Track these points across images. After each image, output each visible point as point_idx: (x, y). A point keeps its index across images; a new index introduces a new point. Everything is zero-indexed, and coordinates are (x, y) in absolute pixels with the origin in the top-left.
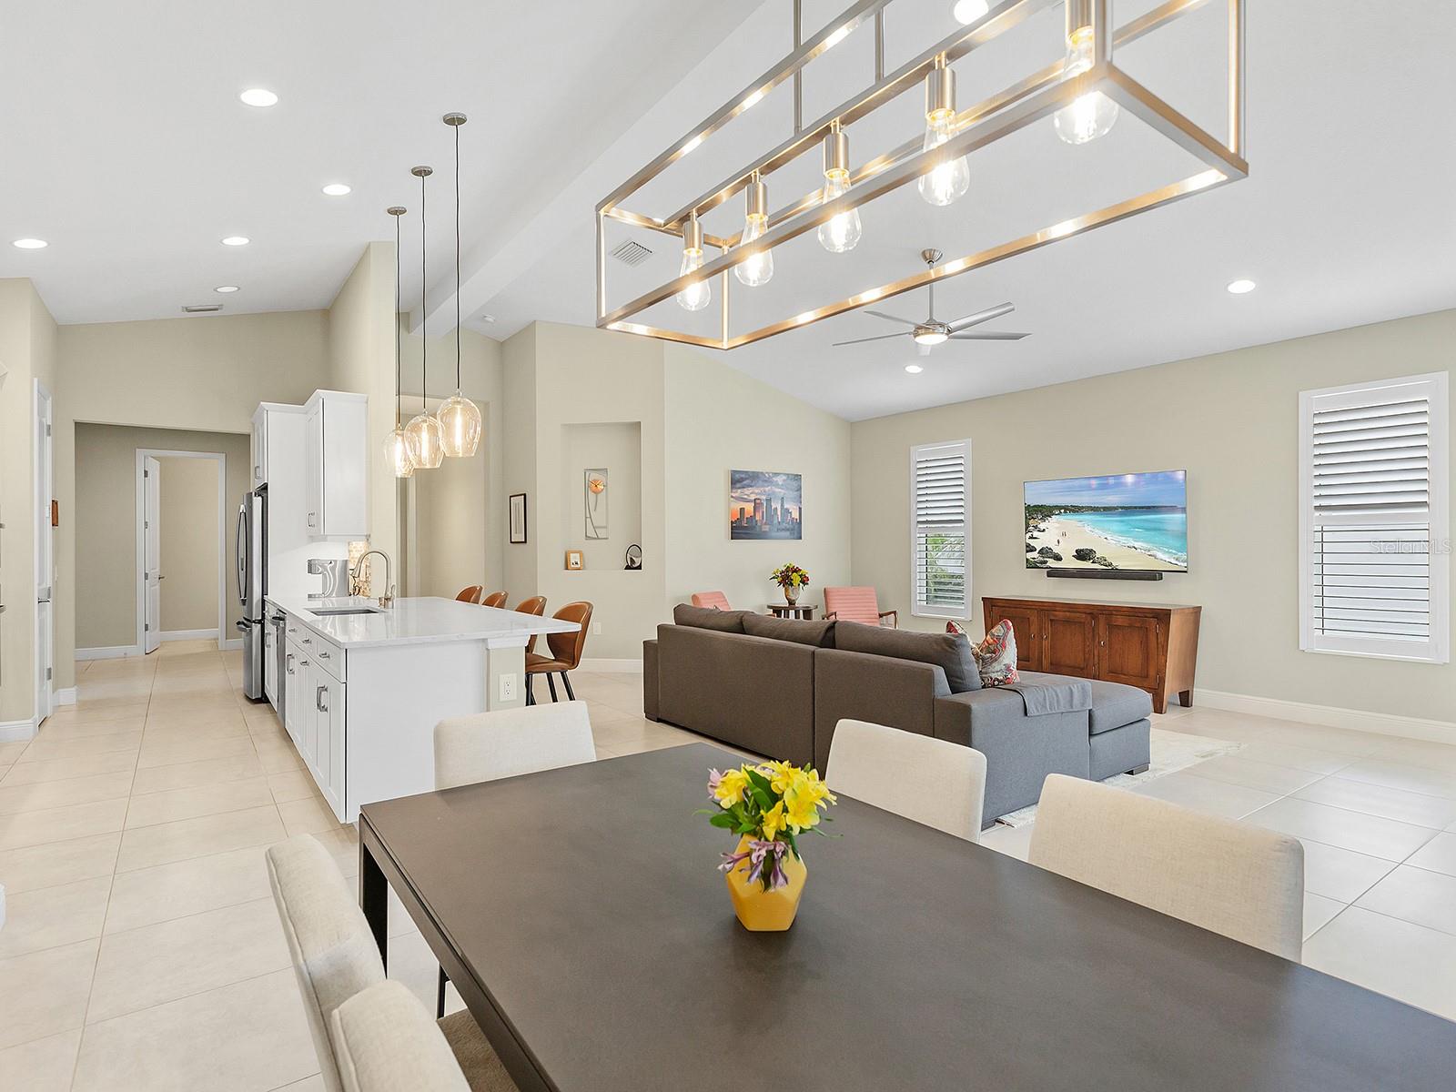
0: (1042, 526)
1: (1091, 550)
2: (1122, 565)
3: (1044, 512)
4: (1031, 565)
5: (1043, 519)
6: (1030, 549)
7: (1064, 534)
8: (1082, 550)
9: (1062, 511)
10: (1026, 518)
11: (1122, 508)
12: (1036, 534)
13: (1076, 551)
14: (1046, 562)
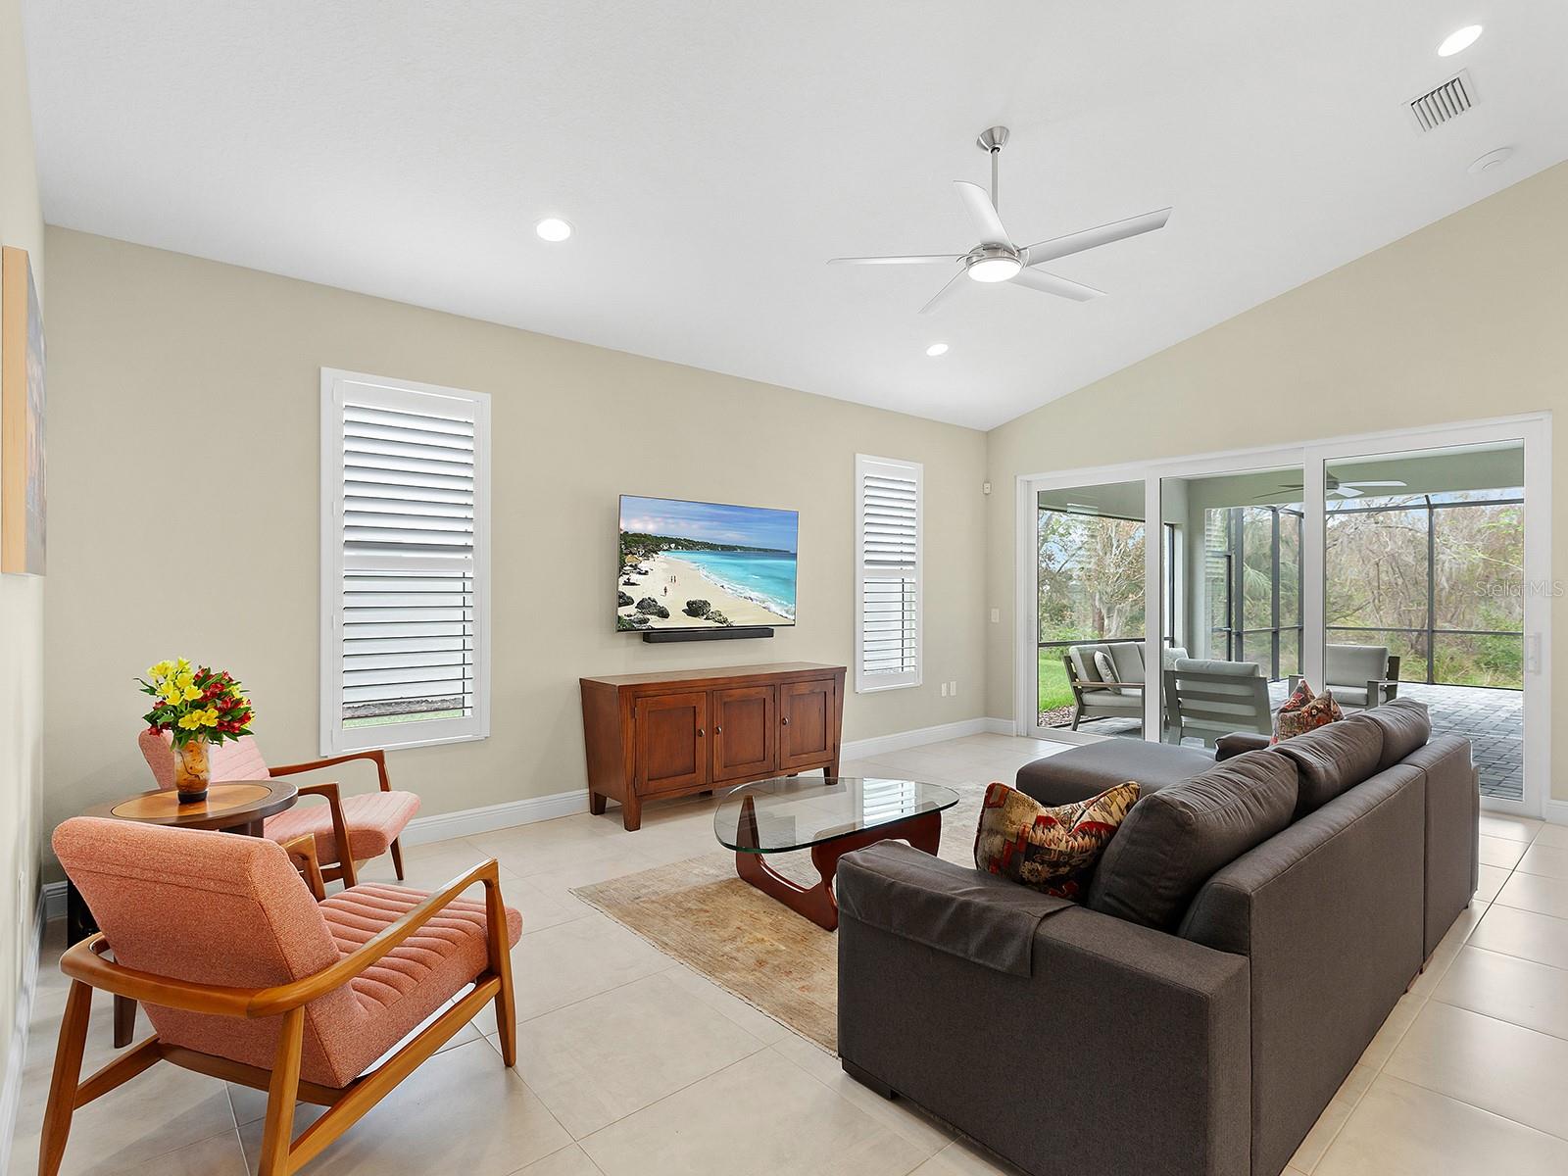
0: (644, 566)
1: (705, 603)
2: (737, 620)
3: (651, 545)
4: (624, 627)
5: (646, 556)
6: (625, 601)
7: (674, 580)
8: (694, 603)
9: (673, 546)
10: (621, 551)
11: (741, 548)
12: (634, 578)
13: (688, 603)
14: (646, 621)
